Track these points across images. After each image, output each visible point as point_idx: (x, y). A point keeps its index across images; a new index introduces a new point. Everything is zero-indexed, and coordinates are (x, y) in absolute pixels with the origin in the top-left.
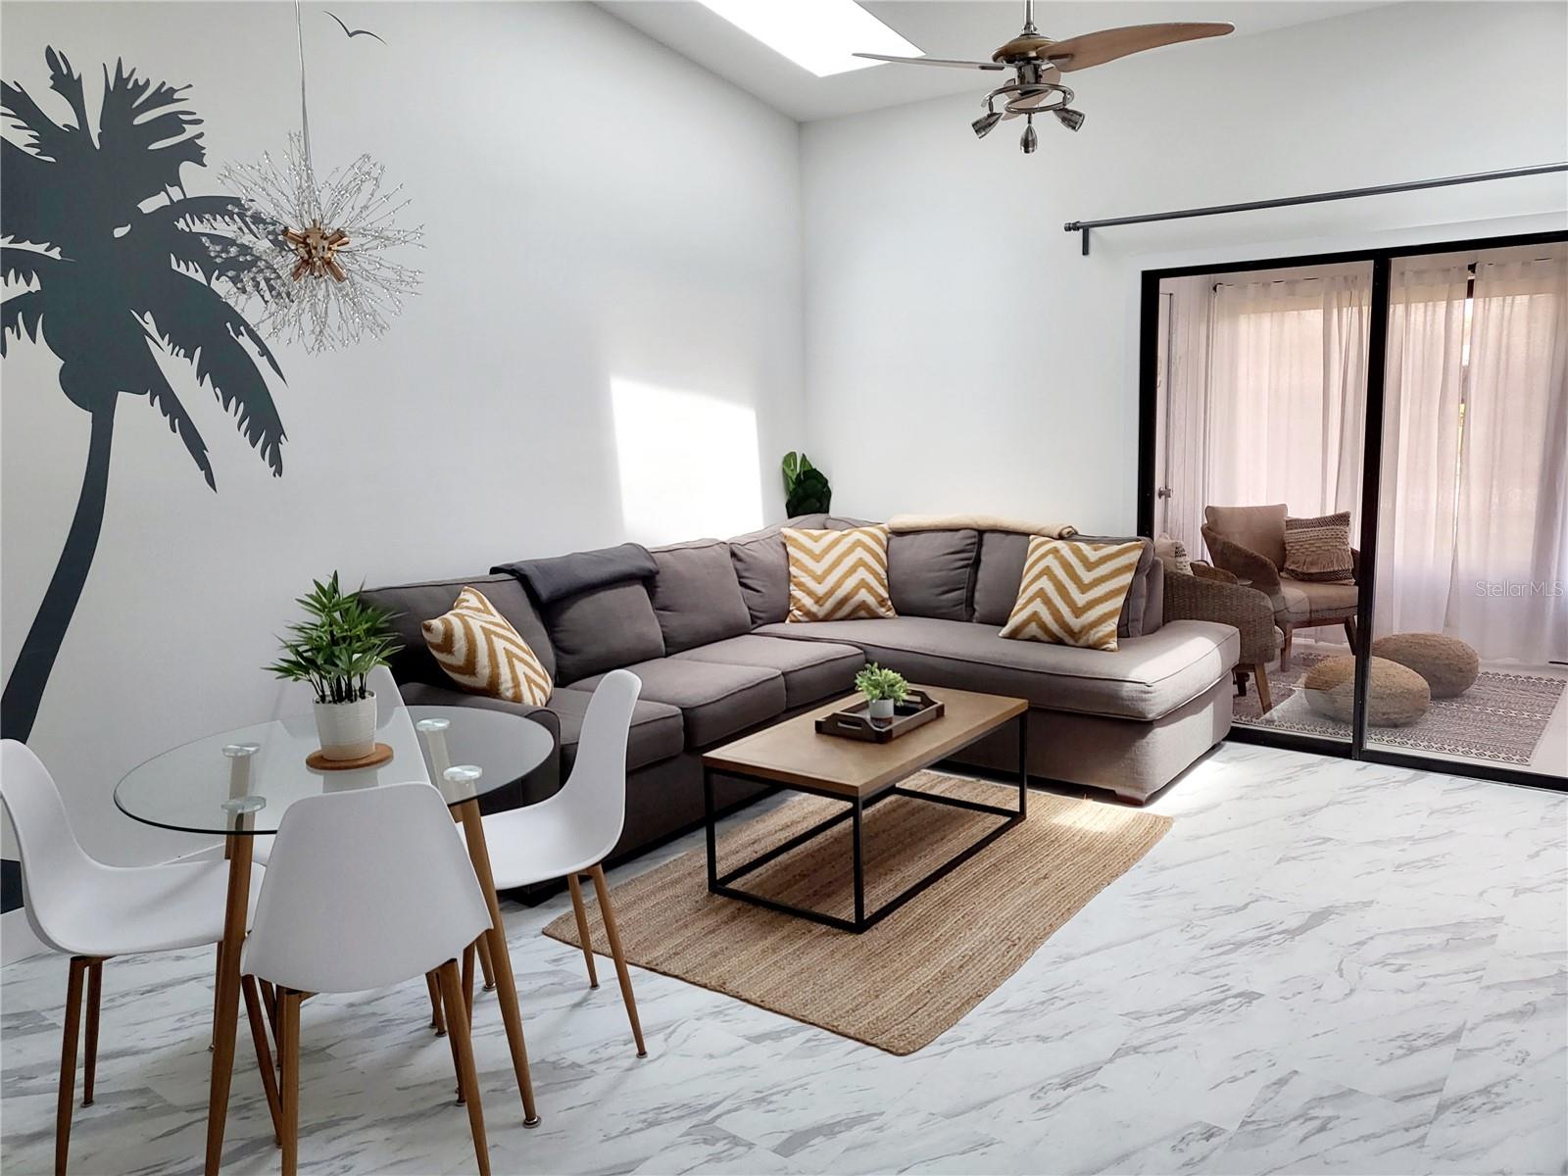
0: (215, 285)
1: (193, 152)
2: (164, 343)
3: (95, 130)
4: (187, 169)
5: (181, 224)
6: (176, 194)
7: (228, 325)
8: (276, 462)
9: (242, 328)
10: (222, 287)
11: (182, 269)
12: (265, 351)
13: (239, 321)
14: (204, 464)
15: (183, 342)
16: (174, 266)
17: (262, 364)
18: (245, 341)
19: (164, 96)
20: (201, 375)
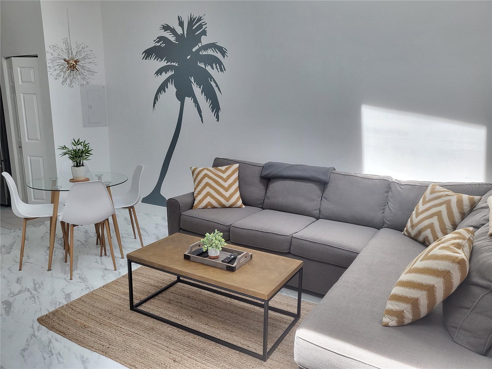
0: (207, 68)
1: (204, 33)
2: (195, 84)
3: (185, 33)
4: (203, 37)
5: (201, 53)
6: (200, 45)
7: (209, 79)
8: (218, 117)
9: (212, 79)
10: (209, 68)
11: (200, 65)
12: (217, 86)
13: (211, 77)
14: (201, 116)
15: (199, 84)
16: (198, 64)
17: (216, 89)
18: (213, 83)
19: (200, 19)
20: (202, 93)
